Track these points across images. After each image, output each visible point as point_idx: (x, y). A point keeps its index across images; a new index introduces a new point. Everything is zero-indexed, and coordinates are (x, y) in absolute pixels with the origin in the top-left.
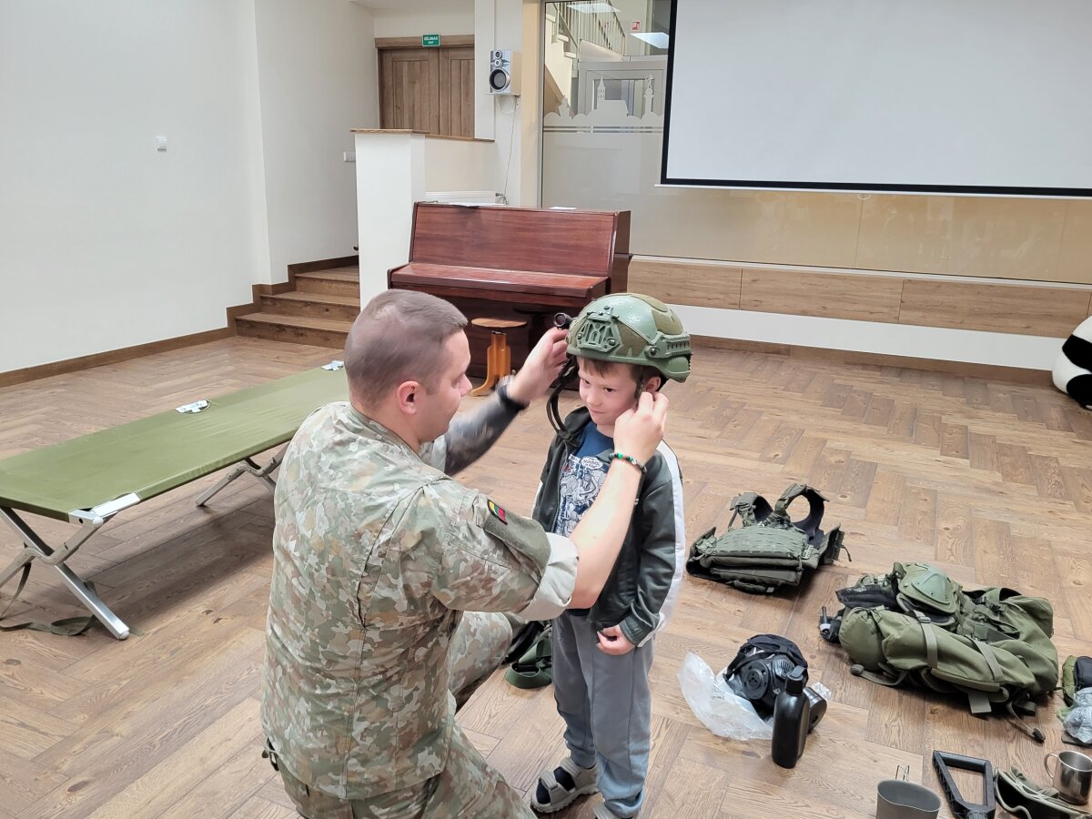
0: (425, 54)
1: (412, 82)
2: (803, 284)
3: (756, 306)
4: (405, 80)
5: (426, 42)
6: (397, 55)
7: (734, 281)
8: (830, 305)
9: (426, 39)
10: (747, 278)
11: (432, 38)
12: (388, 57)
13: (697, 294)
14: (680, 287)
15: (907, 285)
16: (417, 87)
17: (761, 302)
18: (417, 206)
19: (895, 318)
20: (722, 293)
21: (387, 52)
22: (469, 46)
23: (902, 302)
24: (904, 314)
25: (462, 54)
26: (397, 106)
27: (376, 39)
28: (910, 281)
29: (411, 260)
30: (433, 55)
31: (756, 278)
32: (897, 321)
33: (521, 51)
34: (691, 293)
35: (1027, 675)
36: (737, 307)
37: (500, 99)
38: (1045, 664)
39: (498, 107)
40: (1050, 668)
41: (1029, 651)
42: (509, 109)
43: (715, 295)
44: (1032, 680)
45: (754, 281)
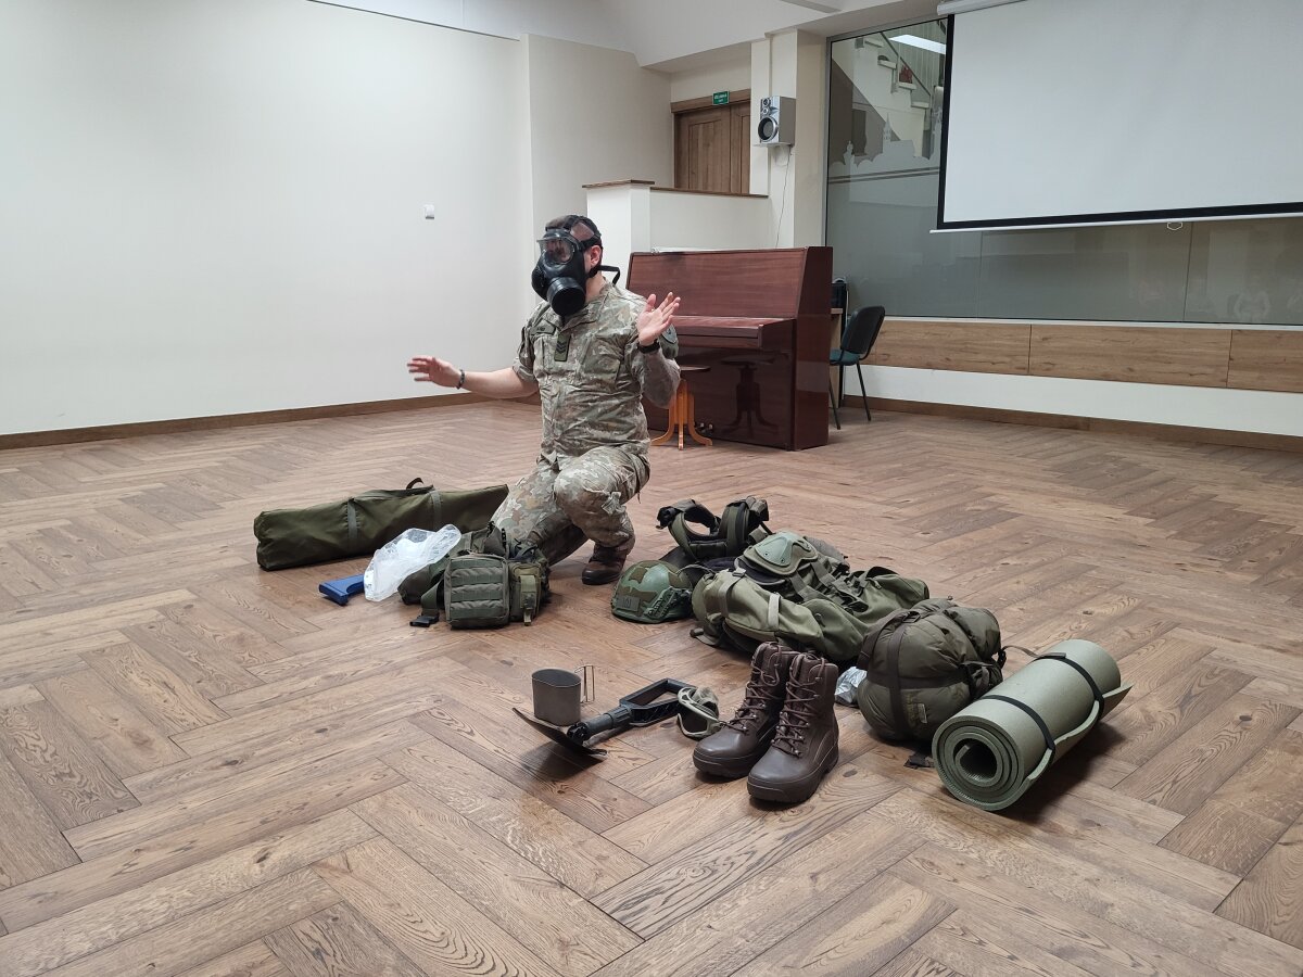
0: (718, 114)
1: (707, 146)
2: (1104, 340)
3: (1048, 370)
4: (700, 145)
5: (717, 101)
6: (693, 118)
7: (1022, 340)
8: (1140, 367)
9: (716, 97)
10: (1036, 336)
11: (722, 96)
12: (685, 121)
13: (978, 357)
14: (961, 350)
15: (1235, 337)
16: (711, 148)
17: (1056, 365)
18: (635, 255)
19: (1223, 381)
20: (1008, 356)
21: (683, 115)
22: (745, 101)
23: (1230, 359)
24: (1235, 376)
25: (744, 109)
26: (693, 174)
27: (672, 104)
28: (1241, 332)
30: (726, 113)
31: (1047, 335)
32: (1224, 384)
33: (794, 96)
34: (973, 357)
35: (813, 630)
36: (1025, 372)
37: (774, 151)
38: (841, 624)
39: (773, 160)
40: (846, 627)
41: (829, 610)
42: (783, 160)
43: (1000, 359)
44: (813, 634)
45: (1045, 339)
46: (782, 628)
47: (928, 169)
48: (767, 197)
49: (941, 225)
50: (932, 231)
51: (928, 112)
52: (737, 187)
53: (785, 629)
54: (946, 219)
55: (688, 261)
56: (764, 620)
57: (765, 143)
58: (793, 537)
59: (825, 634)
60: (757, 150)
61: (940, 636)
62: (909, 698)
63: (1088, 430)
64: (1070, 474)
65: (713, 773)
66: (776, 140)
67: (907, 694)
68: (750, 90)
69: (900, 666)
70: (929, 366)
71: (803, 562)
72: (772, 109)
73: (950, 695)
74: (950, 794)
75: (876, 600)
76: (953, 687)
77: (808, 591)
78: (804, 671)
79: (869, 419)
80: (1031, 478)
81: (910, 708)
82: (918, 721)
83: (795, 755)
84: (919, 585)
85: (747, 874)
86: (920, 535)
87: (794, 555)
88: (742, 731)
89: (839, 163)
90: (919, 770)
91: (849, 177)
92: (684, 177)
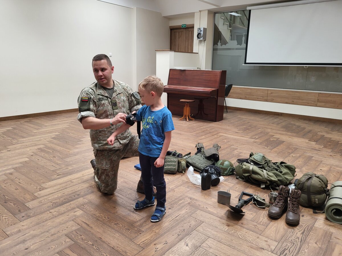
0: (182, 30)
1: (179, 38)
2: (286, 94)
3: (272, 101)
4: (177, 37)
5: (183, 27)
6: (175, 30)
7: (265, 93)
8: (295, 101)
9: (183, 26)
10: (269, 92)
11: (184, 25)
12: (173, 31)
13: (254, 97)
14: (249, 95)
15: (320, 95)
16: (180, 39)
17: (273, 99)
18: (170, 70)
19: (316, 105)
20: (262, 97)
21: (173, 30)
22: (192, 27)
23: (318, 100)
24: (319, 104)
25: (192, 29)
26: (175, 45)
27: (170, 26)
28: (321, 93)
29: (168, 84)
30: (184, 30)
31: (272, 92)
32: (316, 106)
34: (252, 97)
35: (275, 178)
36: (266, 101)
37: (200, 41)
38: (282, 177)
39: (200, 43)
41: (278, 174)
42: (203, 43)
43: (259, 97)
45: (272, 93)
47: (242, 48)
48: (198, 53)
49: (245, 63)
50: (243, 65)
53: (269, 179)
54: (247, 62)
55: (187, 72)
56: (263, 176)
57: (198, 39)
62: (313, 198)
63: (282, 116)
66: (202, 39)
68: (194, 24)
69: (311, 190)
70: (241, 98)
71: (265, 161)
72: (201, 31)
73: (323, 197)
76: (323, 195)
81: (313, 200)
82: (315, 203)
83: (296, 213)
85: (301, 243)
87: (263, 159)
89: (217, 45)
91: (217, 49)
92: (173, 47)
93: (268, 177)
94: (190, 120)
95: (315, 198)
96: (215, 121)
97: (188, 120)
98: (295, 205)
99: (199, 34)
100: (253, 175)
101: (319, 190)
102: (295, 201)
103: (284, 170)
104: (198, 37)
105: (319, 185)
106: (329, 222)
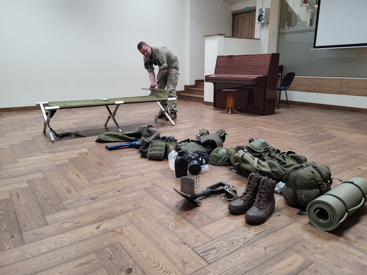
0: (246, 14)
1: (242, 24)
2: (366, 84)
3: (347, 93)
4: (240, 23)
5: (245, 10)
6: (238, 16)
7: (339, 83)
9: (245, 9)
10: (344, 82)
11: (247, 9)
12: (236, 17)
13: (325, 89)
14: (319, 86)
16: (243, 25)
17: (349, 91)
18: (218, 57)
20: (334, 88)
21: (235, 15)
22: (254, 10)
25: (254, 13)
26: (237, 32)
27: (232, 12)
29: (215, 73)
30: (247, 14)
33: (270, 8)
34: (323, 89)
35: (268, 169)
36: (340, 93)
37: (263, 25)
38: (277, 168)
39: (262, 28)
40: (279, 169)
41: (274, 164)
42: (265, 28)
43: (331, 89)
44: (268, 171)
45: (347, 83)
46: (258, 169)
47: (311, 30)
48: (259, 39)
49: (315, 47)
50: (311, 49)
51: (312, 13)
52: (251, 36)
53: (259, 169)
54: (316, 45)
55: (234, 58)
56: (253, 165)
57: (260, 22)
58: (263, 141)
59: (272, 171)
60: (257, 25)
61: (311, 174)
62: (299, 193)
63: (359, 112)
64: (353, 125)
65: (234, 212)
66: (263, 21)
67: (299, 192)
68: (256, 7)
69: (297, 183)
70: (308, 91)
71: (266, 149)
72: (262, 12)
73: (313, 193)
74: (311, 224)
75: (289, 161)
76: (314, 190)
77: (267, 158)
78: (265, 183)
79: (288, 107)
80: (340, 126)
81: (299, 196)
82: (302, 200)
83: (261, 209)
84: (303, 158)
85: (243, 245)
86: (303, 142)
87: (263, 146)
88: (244, 200)
89: (284, 29)
90: (301, 216)
91: (286, 33)
92: (235, 33)
93: (258, 166)
94: (233, 113)
95: (301, 194)
96: (263, 115)
97: (230, 113)
98: (263, 198)
99: (260, 16)
100: (242, 164)
101: (307, 183)
102: (264, 193)
103: (289, 162)
104: (259, 20)
105: (308, 176)
106: (311, 226)
